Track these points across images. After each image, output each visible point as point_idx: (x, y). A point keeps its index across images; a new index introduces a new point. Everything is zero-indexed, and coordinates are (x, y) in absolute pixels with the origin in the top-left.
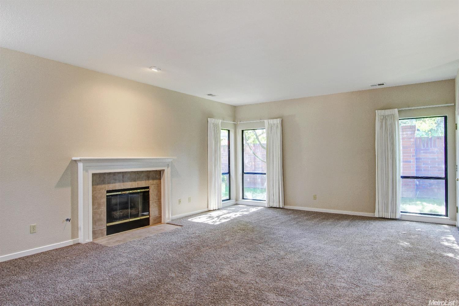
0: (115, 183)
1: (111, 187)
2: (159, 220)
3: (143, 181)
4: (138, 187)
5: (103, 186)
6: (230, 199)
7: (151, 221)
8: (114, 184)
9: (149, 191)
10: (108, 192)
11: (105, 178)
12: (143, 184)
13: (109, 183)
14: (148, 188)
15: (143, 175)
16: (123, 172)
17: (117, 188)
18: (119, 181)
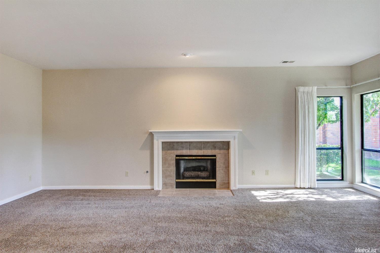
0: (183, 150)
1: (179, 152)
2: (227, 185)
3: (209, 150)
4: (204, 154)
5: (173, 151)
6: (342, 179)
7: (217, 185)
8: (181, 151)
9: (216, 159)
10: (177, 156)
11: (174, 145)
12: (208, 152)
13: (177, 150)
14: (215, 156)
15: (209, 145)
16: (189, 142)
17: (184, 154)
18: (186, 149)
